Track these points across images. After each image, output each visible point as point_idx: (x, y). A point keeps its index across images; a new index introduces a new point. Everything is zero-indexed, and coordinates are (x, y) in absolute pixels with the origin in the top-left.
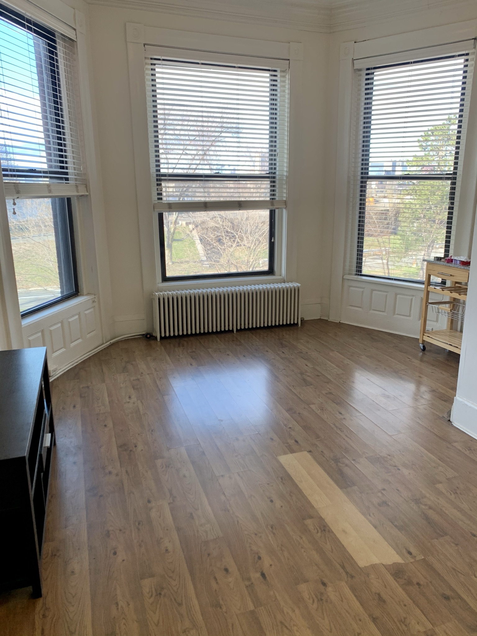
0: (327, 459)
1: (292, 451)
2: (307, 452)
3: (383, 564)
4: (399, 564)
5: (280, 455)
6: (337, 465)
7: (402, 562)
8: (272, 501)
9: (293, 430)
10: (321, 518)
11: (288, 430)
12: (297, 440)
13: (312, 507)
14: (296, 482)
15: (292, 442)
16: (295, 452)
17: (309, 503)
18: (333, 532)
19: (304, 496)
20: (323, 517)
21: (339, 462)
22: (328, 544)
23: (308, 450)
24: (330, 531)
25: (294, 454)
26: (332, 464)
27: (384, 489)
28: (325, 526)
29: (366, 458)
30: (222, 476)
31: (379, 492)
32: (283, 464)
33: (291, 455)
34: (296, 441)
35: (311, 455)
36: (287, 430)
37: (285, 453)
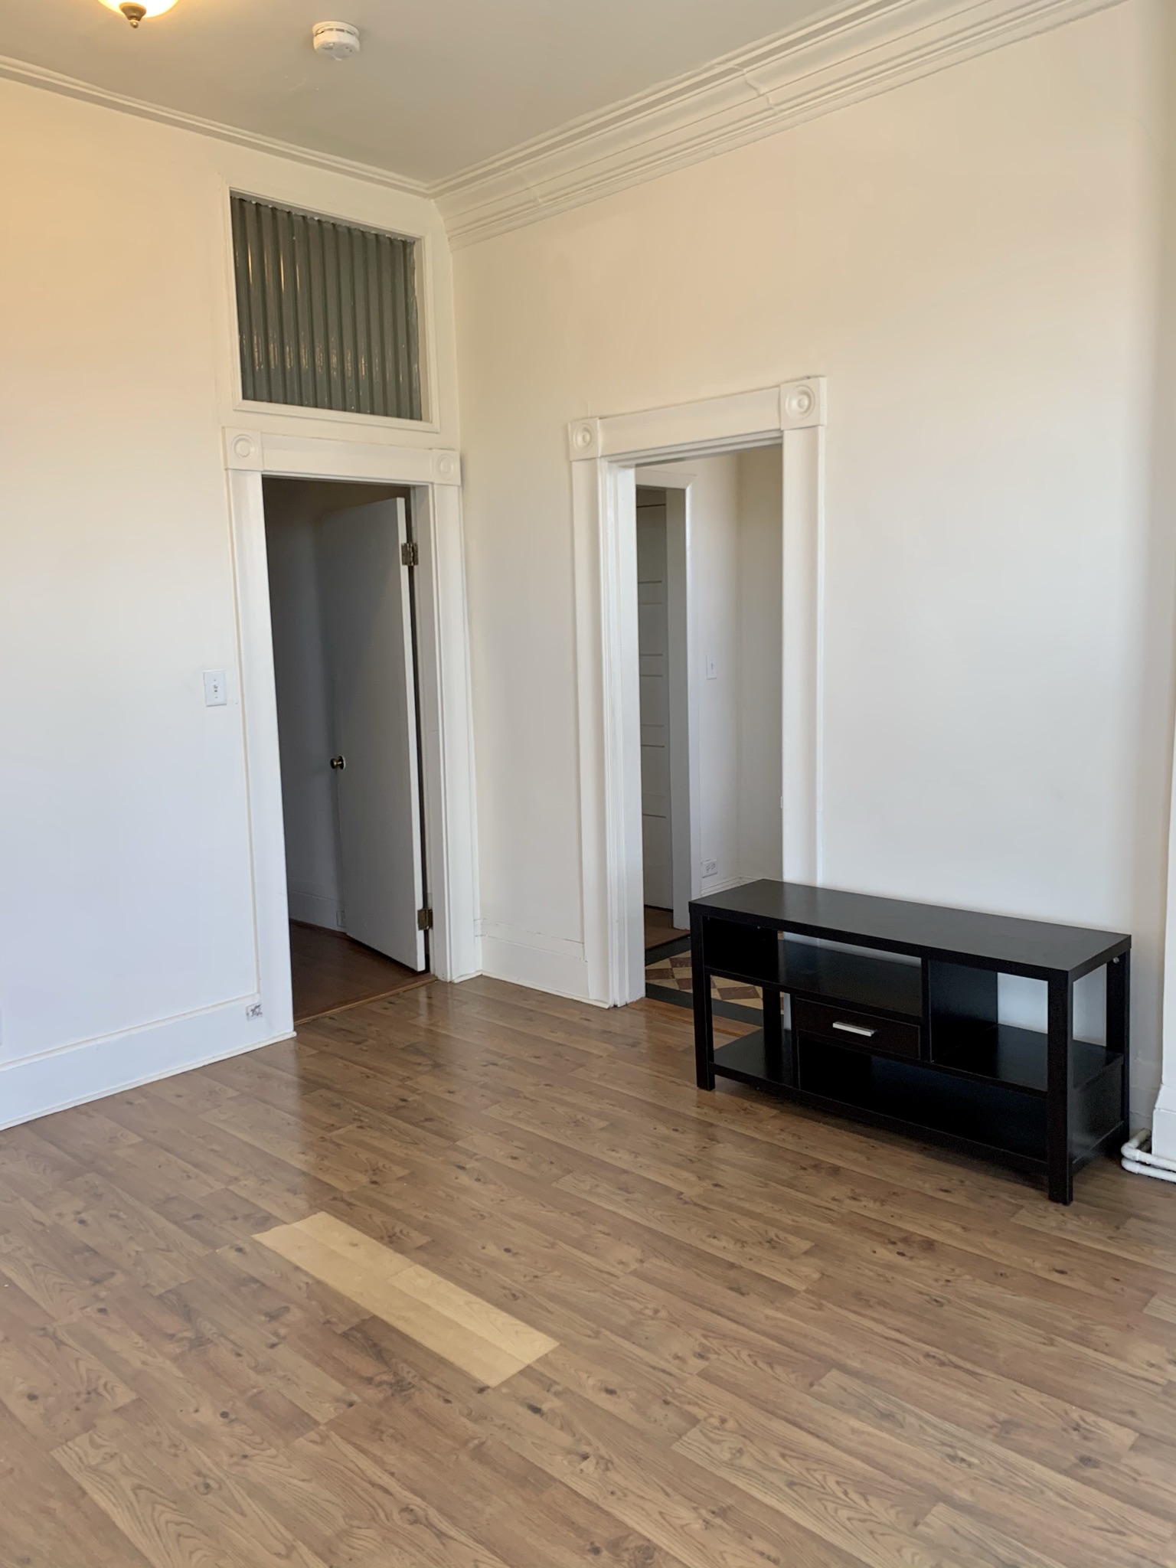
0: (429, 1382)
1: (527, 1372)
2: (488, 1387)
3: (286, 1223)
4: (260, 1232)
5: (553, 1351)
6: (396, 1374)
7: (257, 1237)
8: (507, 1250)
9: (569, 1452)
10: (402, 1252)
11: (586, 1449)
12: (537, 1416)
13: (425, 1264)
14: (479, 1300)
15: (550, 1403)
16: (522, 1373)
17: (435, 1270)
18: (375, 1238)
19: (450, 1277)
20: (399, 1255)
21: (391, 1385)
22: (380, 1224)
23: (489, 1390)
24: (380, 1239)
25: (521, 1367)
26: (408, 1372)
27: (273, 1346)
28: (391, 1242)
29: (316, 1423)
30: (642, 1261)
31: (284, 1338)
32: (531, 1329)
33: (528, 1361)
34: (536, 1410)
35: (475, 1381)
36: (589, 1444)
37: (544, 1360)
